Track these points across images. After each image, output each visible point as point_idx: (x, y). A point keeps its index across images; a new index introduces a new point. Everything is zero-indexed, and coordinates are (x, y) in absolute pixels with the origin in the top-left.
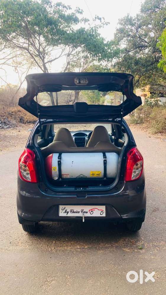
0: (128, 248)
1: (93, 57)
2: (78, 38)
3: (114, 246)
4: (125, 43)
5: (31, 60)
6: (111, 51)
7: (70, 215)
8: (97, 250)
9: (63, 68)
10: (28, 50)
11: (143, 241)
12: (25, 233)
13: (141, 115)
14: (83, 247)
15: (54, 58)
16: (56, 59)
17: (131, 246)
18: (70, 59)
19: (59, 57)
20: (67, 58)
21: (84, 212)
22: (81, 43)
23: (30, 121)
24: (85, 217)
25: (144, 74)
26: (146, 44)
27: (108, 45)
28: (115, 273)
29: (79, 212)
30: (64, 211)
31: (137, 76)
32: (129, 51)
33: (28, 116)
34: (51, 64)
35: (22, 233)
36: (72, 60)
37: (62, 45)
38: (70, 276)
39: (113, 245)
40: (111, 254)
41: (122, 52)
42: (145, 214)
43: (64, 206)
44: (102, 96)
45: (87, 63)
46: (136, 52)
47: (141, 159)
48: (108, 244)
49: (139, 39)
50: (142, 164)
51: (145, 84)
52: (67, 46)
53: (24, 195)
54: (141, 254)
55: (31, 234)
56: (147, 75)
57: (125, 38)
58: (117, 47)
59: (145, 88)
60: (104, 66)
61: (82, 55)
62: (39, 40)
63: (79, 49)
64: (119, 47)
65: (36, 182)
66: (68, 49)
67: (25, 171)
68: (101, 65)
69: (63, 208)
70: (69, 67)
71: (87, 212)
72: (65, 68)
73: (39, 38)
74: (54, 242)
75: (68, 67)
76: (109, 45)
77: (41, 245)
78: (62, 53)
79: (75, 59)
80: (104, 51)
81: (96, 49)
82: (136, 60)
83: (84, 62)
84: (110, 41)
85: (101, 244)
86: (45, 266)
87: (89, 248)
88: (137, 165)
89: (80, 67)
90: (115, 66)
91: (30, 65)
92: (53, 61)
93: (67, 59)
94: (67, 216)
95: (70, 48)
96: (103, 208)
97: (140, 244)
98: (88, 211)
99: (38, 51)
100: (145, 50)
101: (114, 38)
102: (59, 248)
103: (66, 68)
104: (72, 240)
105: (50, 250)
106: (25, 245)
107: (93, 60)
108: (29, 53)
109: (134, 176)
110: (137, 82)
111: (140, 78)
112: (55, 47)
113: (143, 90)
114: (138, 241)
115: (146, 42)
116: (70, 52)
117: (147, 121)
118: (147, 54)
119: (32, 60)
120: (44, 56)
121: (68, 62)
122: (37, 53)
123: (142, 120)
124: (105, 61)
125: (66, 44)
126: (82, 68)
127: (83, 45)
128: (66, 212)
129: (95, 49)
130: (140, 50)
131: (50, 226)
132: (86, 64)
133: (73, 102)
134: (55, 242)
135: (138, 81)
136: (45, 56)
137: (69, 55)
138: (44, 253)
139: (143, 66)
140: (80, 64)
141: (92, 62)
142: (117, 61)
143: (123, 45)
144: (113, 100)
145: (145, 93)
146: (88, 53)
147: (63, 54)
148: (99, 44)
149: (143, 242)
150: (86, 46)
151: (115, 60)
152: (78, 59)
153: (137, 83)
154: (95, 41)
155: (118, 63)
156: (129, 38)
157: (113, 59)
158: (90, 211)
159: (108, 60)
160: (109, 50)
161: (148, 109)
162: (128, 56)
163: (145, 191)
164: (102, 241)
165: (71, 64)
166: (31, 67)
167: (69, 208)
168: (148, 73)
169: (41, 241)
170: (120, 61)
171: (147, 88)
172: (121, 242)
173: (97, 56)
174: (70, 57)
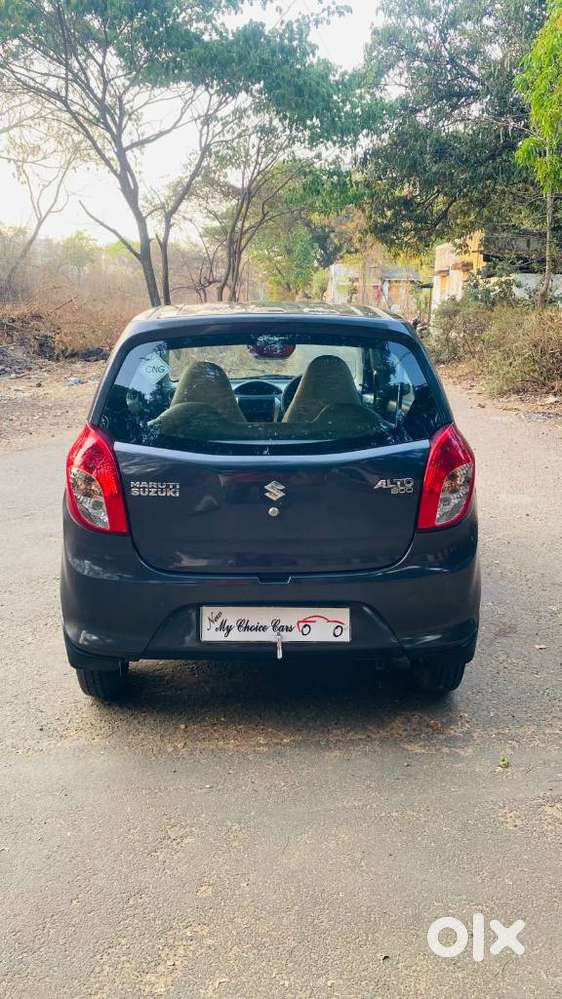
0: (421, 743)
1: (292, 127)
2: (240, 61)
3: (373, 736)
4: (403, 81)
5: (73, 140)
6: (352, 108)
7: (236, 636)
8: (322, 749)
9: (185, 166)
10: (64, 100)
11: (468, 722)
12: (85, 700)
13: (453, 334)
14: (275, 741)
15: (157, 132)
16: (162, 134)
17: (429, 738)
18: (211, 133)
19: (174, 127)
20: (201, 132)
21: (282, 629)
22: (249, 77)
23: (73, 350)
24: (283, 644)
25: (465, 190)
26: (474, 85)
27: (344, 85)
28: (383, 814)
29: (264, 628)
30: (217, 624)
31: (441, 198)
32: (415, 111)
33: (66, 335)
34: (143, 154)
35: (76, 702)
36: (217, 139)
37: (183, 84)
38: (240, 823)
39: (370, 734)
40: (366, 761)
41: (392, 112)
42: (475, 635)
43: (216, 610)
44: (317, 269)
45: (269, 150)
46: (440, 115)
47: (469, 457)
48: (356, 733)
49: (449, 67)
50: (470, 476)
51: (469, 228)
52: (202, 88)
53: (86, 573)
54: (462, 760)
55: (106, 703)
56: (476, 194)
57: (401, 64)
58: (373, 95)
59: (468, 242)
60: (330, 160)
61: (253, 121)
62: (101, 67)
63: (243, 99)
64: (382, 95)
65: (125, 531)
66: (204, 98)
67: (88, 494)
68: (319, 156)
69: (214, 616)
70: (209, 164)
71: (289, 629)
72: (193, 168)
73: (104, 57)
74: (183, 726)
75: (204, 164)
76: (347, 86)
77: (142, 735)
78: (182, 114)
79: (228, 137)
80: (329, 109)
81: (303, 101)
82: (437, 141)
83: (259, 149)
84: (350, 71)
85: (335, 731)
86: (158, 796)
87: (298, 744)
88: (454, 477)
89: (246, 163)
90: (364, 162)
91: (68, 157)
92: (153, 140)
93: (201, 136)
94: (228, 639)
95: (211, 95)
96: (343, 615)
97: (455, 731)
98: (294, 624)
99: (101, 105)
100: (469, 105)
101: (362, 61)
102: (200, 745)
103: (199, 166)
104: (240, 720)
105: (170, 750)
106: (89, 736)
107: (292, 140)
108: (69, 110)
109: (443, 514)
110: (439, 219)
111: (450, 205)
112: (157, 91)
113: (460, 246)
114: (451, 721)
115: (474, 79)
116: (211, 112)
117: (473, 353)
118: (477, 121)
119: (78, 137)
120: (121, 122)
121: (203, 145)
122: (96, 112)
123: (454, 350)
124: (335, 145)
125: (197, 80)
126: (252, 168)
127: (257, 86)
128: (222, 627)
129: (300, 101)
130: (454, 107)
131: (166, 678)
132: (265, 155)
133: (219, 285)
134: (186, 727)
135: (444, 215)
136: (124, 123)
137: (207, 120)
138: (154, 758)
139: (463, 161)
140: (247, 154)
141: (287, 147)
142: (371, 145)
143: (395, 88)
144: (357, 279)
145: (466, 258)
146: (273, 114)
147: (187, 117)
148: (313, 83)
149: (467, 725)
150: (268, 89)
151: (365, 142)
152: (240, 136)
153: (440, 224)
154: (299, 71)
155: (376, 153)
156: (417, 63)
157: (360, 136)
158: (301, 625)
159: (343, 143)
160: (348, 107)
161: (477, 313)
162: (410, 126)
163: (477, 562)
164: (336, 724)
165: (218, 152)
166: (73, 164)
167: (232, 615)
168: (480, 186)
169: (139, 722)
170: (385, 144)
171: (476, 239)
172: (398, 726)
173: (305, 127)
174: (211, 127)
